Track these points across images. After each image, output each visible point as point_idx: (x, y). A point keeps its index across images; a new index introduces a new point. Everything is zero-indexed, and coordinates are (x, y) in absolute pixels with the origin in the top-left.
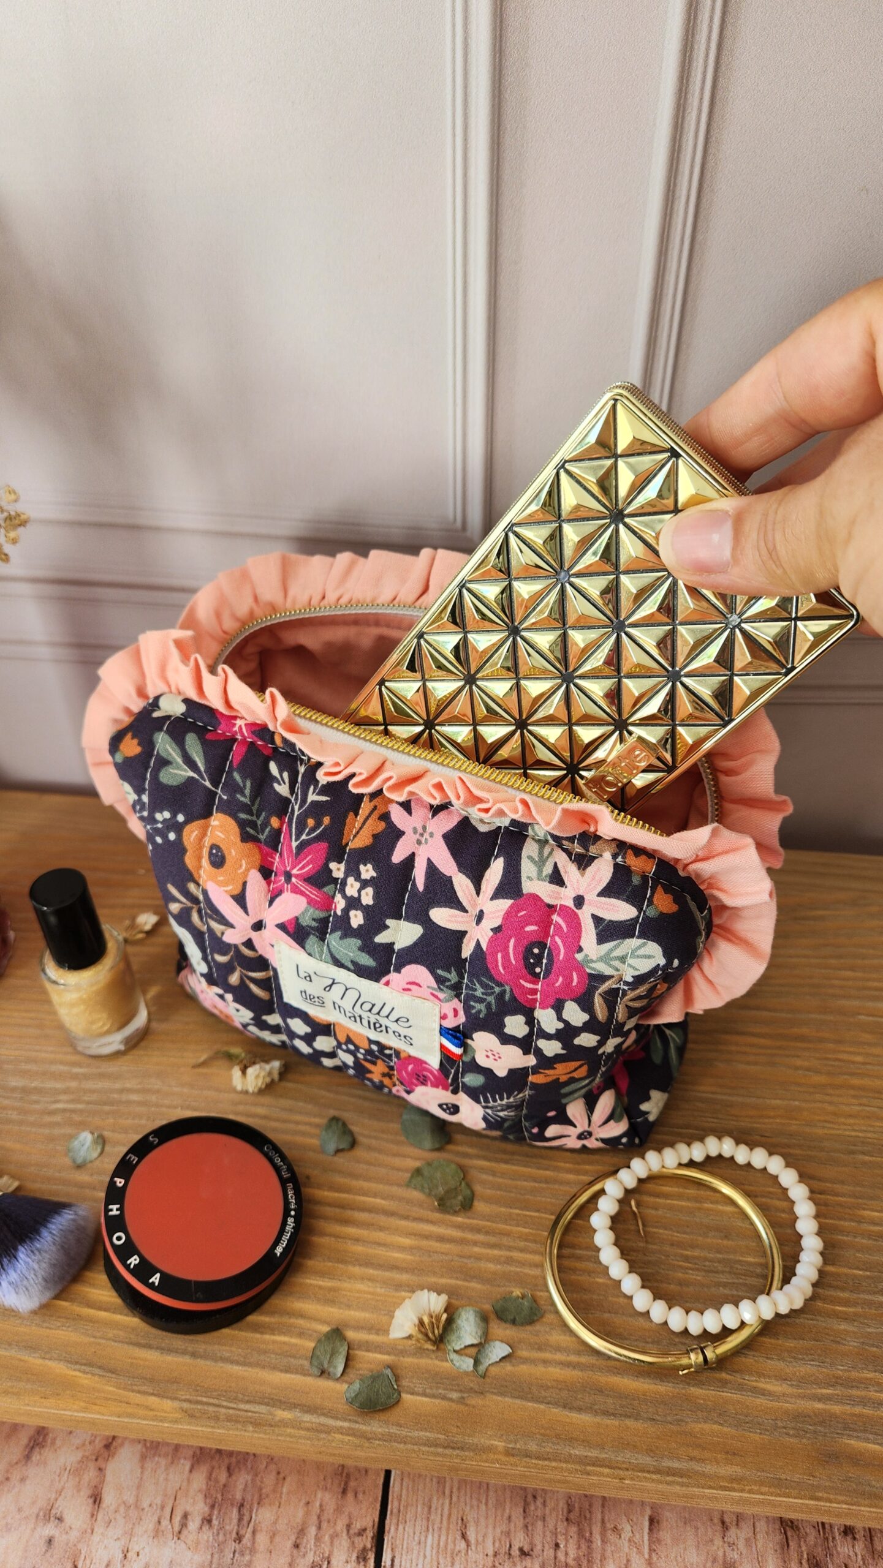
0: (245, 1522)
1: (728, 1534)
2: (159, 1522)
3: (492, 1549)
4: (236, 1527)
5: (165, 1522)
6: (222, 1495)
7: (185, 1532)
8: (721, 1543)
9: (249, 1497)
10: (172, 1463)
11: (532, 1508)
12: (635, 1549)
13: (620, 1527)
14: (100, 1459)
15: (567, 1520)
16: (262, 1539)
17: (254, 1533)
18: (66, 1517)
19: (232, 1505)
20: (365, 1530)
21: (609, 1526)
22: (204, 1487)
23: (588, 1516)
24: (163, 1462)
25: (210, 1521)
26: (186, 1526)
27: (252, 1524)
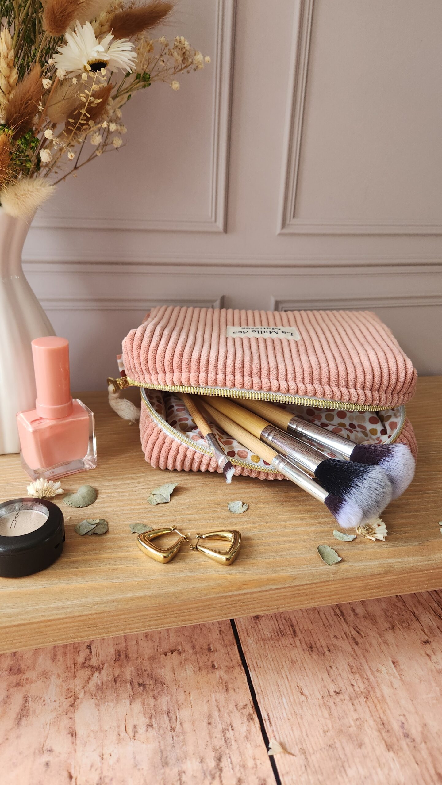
0: (174, 720)
1: (432, 659)
2: (119, 735)
3: (319, 695)
4: (169, 724)
6: (155, 711)
7: (137, 735)
8: (431, 664)
9: (171, 708)
11: (332, 672)
12: (392, 677)
13: (379, 669)
14: (69, 713)
15: (352, 672)
16: (187, 726)
17: (181, 724)
18: (54, 748)
19: (163, 714)
20: (246, 705)
21: (374, 670)
22: (142, 710)
23: (362, 668)
24: (111, 704)
25: (151, 726)
26: (137, 732)
27: (178, 720)
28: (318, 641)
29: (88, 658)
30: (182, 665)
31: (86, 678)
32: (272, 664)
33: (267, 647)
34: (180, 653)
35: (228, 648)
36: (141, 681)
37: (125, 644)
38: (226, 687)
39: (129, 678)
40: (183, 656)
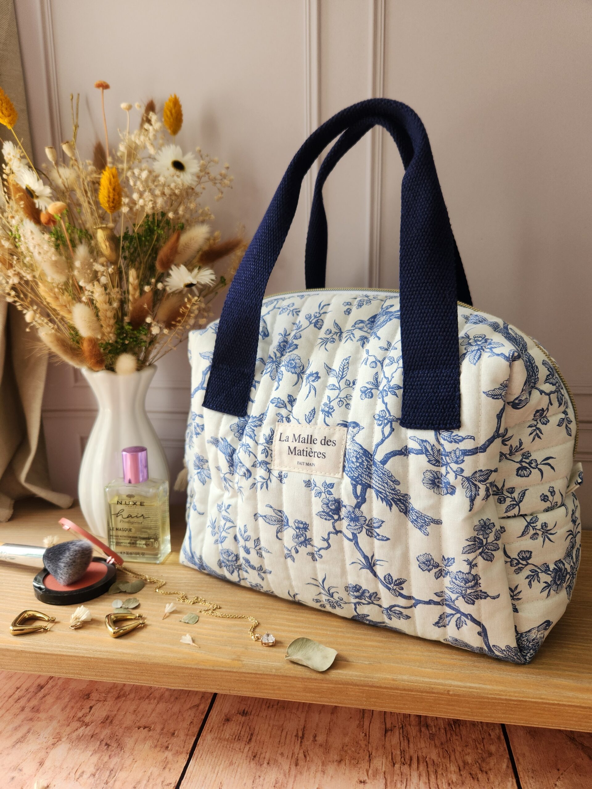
0: (112, 777)
2: (69, 774)
4: (107, 778)
5: (72, 775)
6: (104, 766)
7: (80, 779)
9: (116, 768)
10: (83, 752)
11: (258, 780)
14: (48, 749)
16: (118, 784)
17: (115, 781)
18: (24, 769)
19: (107, 770)
20: (171, 784)
22: (96, 762)
23: (286, 785)
24: (79, 751)
25: (94, 775)
26: (82, 776)
27: (115, 778)
28: (264, 754)
29: (84, 715)
30: (145, 739)
31: (74, 729)
32: (213, 760)
33: (219, 745)
34: (149, 731)
35: (188, 737)
36: (108, 742)
37: (116, 713)
38: (166, 765)
39: (102, 737)
40: (151, 733)
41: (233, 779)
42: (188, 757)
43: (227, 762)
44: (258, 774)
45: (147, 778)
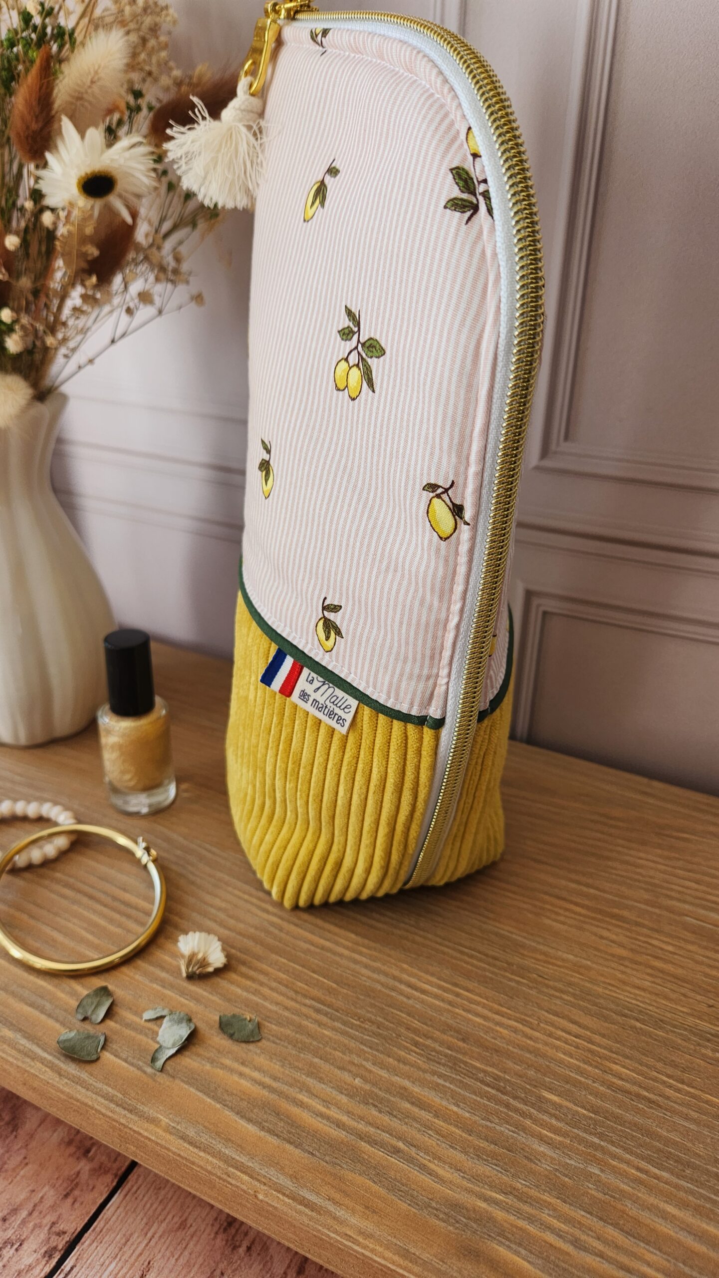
41: (173, 1261)
42: (114, 1184)
43: (176, 1219)
44: (222, 1266)
45: (30, 1206)
